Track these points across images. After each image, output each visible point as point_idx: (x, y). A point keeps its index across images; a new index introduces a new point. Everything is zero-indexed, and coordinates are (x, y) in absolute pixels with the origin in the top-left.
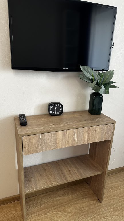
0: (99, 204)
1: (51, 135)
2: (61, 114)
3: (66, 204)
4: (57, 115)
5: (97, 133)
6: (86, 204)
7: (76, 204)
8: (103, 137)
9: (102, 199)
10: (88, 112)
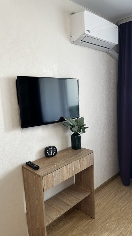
0: (93, 220)
1: (60, 171)
2: (55, 154)
3: (70, 231)
4: (53, 156)
5: (85, 162)
6: (84, 224)
7: (77, 227)
8: (88, 164)
9: (94, 215)
10: (71, 148)
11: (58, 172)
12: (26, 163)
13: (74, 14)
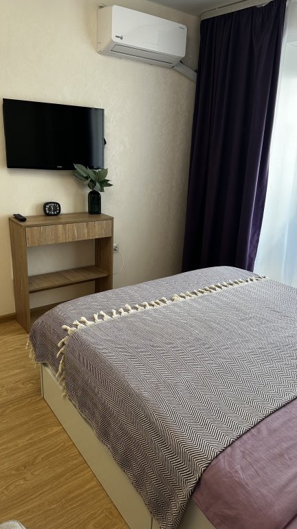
2: (58, 213)
4: (54, 215)
5: (96, 228)
8: (103, 233)
10: (87, 213)
11: (49, 228)
12: (14, 215)
13: (103, 9)
